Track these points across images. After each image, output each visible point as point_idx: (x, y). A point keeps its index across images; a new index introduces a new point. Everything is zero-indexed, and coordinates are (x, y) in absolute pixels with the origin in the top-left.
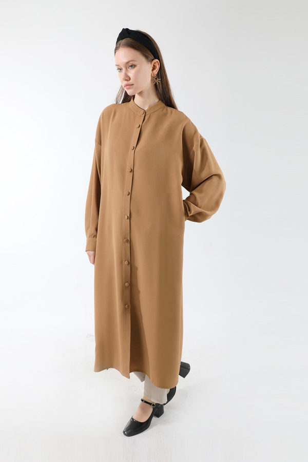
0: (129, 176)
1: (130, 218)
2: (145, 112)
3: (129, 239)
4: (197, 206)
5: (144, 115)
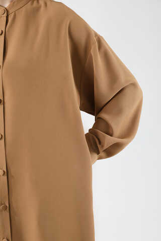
1: (7, 173)
2: (7, 11)
3: (8, 205)
4: (111, 135)
5: (5, 14)
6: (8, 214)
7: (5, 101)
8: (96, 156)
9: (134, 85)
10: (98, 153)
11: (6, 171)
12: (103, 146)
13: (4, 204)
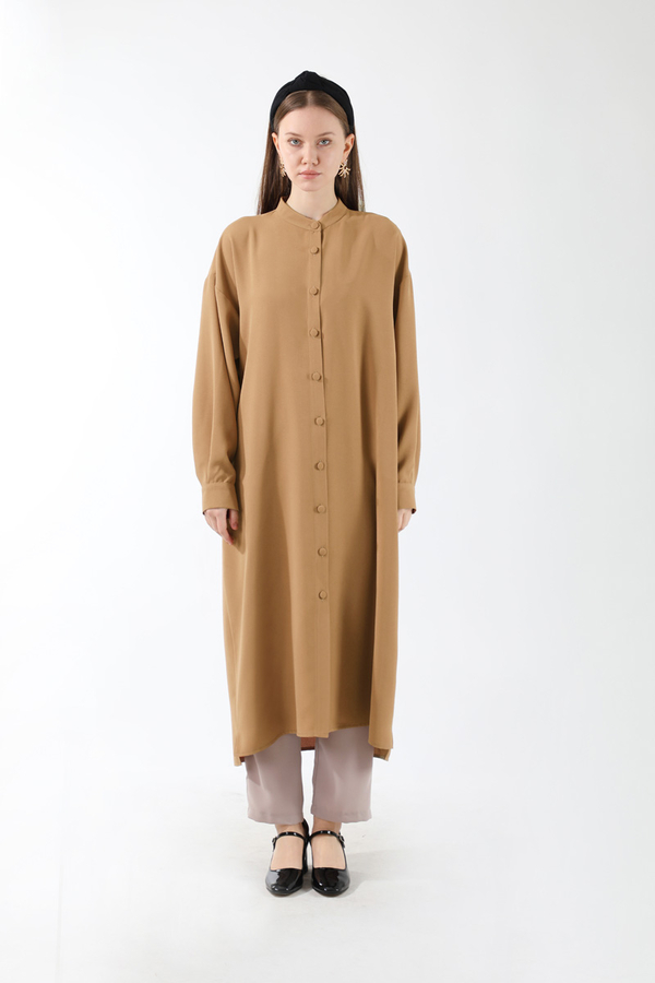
2: (320, 224)
5: (319, 229)
7: (323, 332)
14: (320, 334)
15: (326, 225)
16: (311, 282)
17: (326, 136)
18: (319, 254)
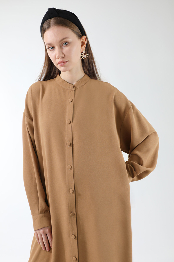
0: (68, 150)
1: (75, 192)
2: (75, 87)
3: (75, 213)
4: (142, 165)
5: (74, 89)
6: (75, 219)
7: (74, 143)
8: (131, 179)
9: (155, 133)
10: (133, 177)
11: (74, 190)
12: (137, 173)
13: (73, 212)
14: (72, 145)
15: (77, 87)
16: (68, 117)
17: (65, 40)
18: (73, 102)
